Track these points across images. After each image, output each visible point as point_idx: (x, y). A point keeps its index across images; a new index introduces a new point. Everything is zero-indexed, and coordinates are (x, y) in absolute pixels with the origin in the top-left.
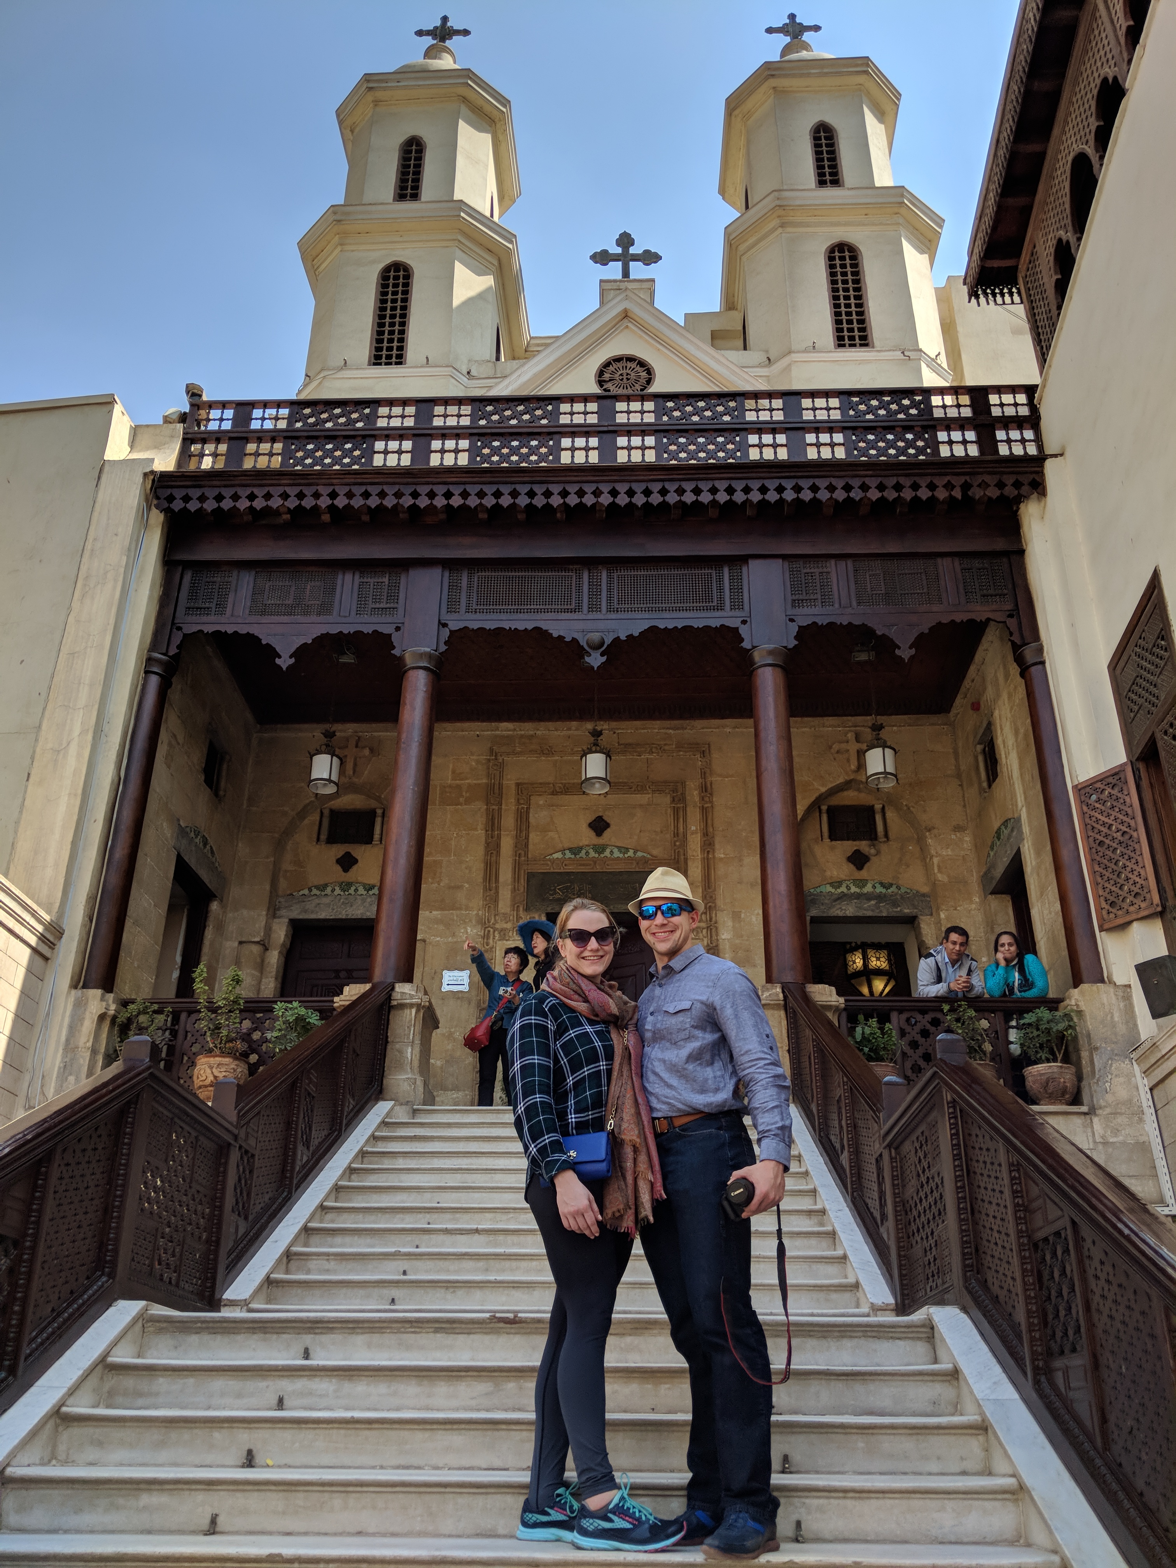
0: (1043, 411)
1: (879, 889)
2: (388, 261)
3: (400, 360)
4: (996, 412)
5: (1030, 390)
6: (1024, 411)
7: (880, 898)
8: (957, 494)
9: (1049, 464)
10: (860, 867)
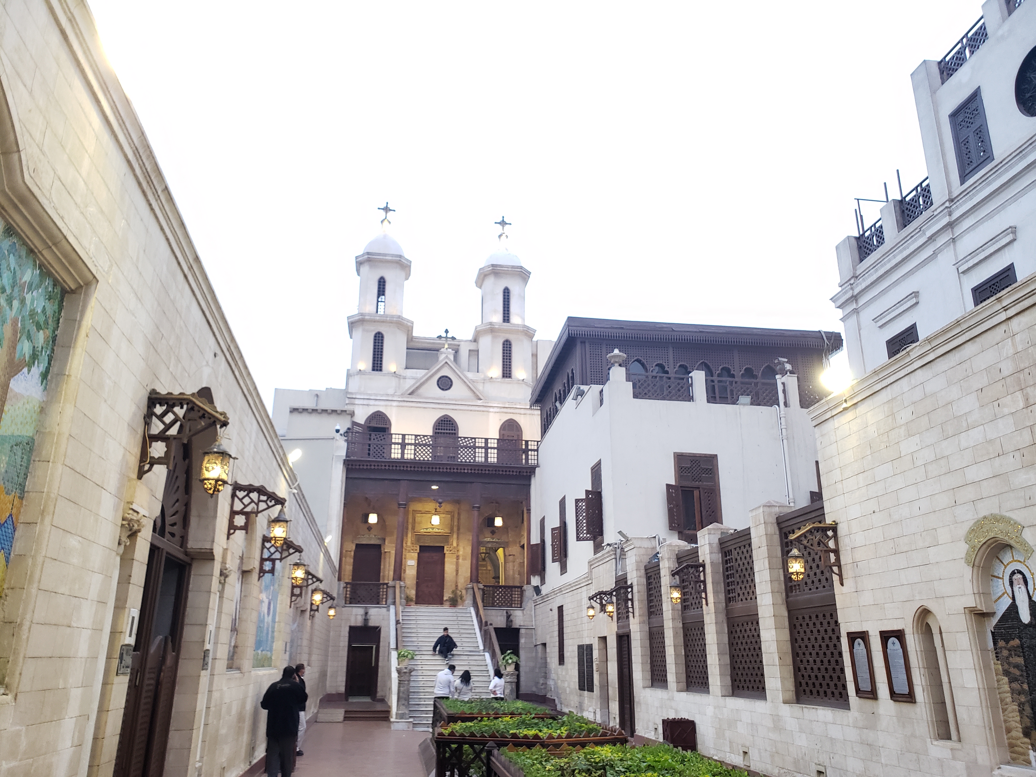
0: (539, 449)
1: (497, 540)
2: (376, 331)
3: (381, 370)
4: (530, 448)
5: (538, 442)
6: (536, 448)
7: (497, 542)
8: (518, 474)
9: (537, 469)
10: (493, 535)
